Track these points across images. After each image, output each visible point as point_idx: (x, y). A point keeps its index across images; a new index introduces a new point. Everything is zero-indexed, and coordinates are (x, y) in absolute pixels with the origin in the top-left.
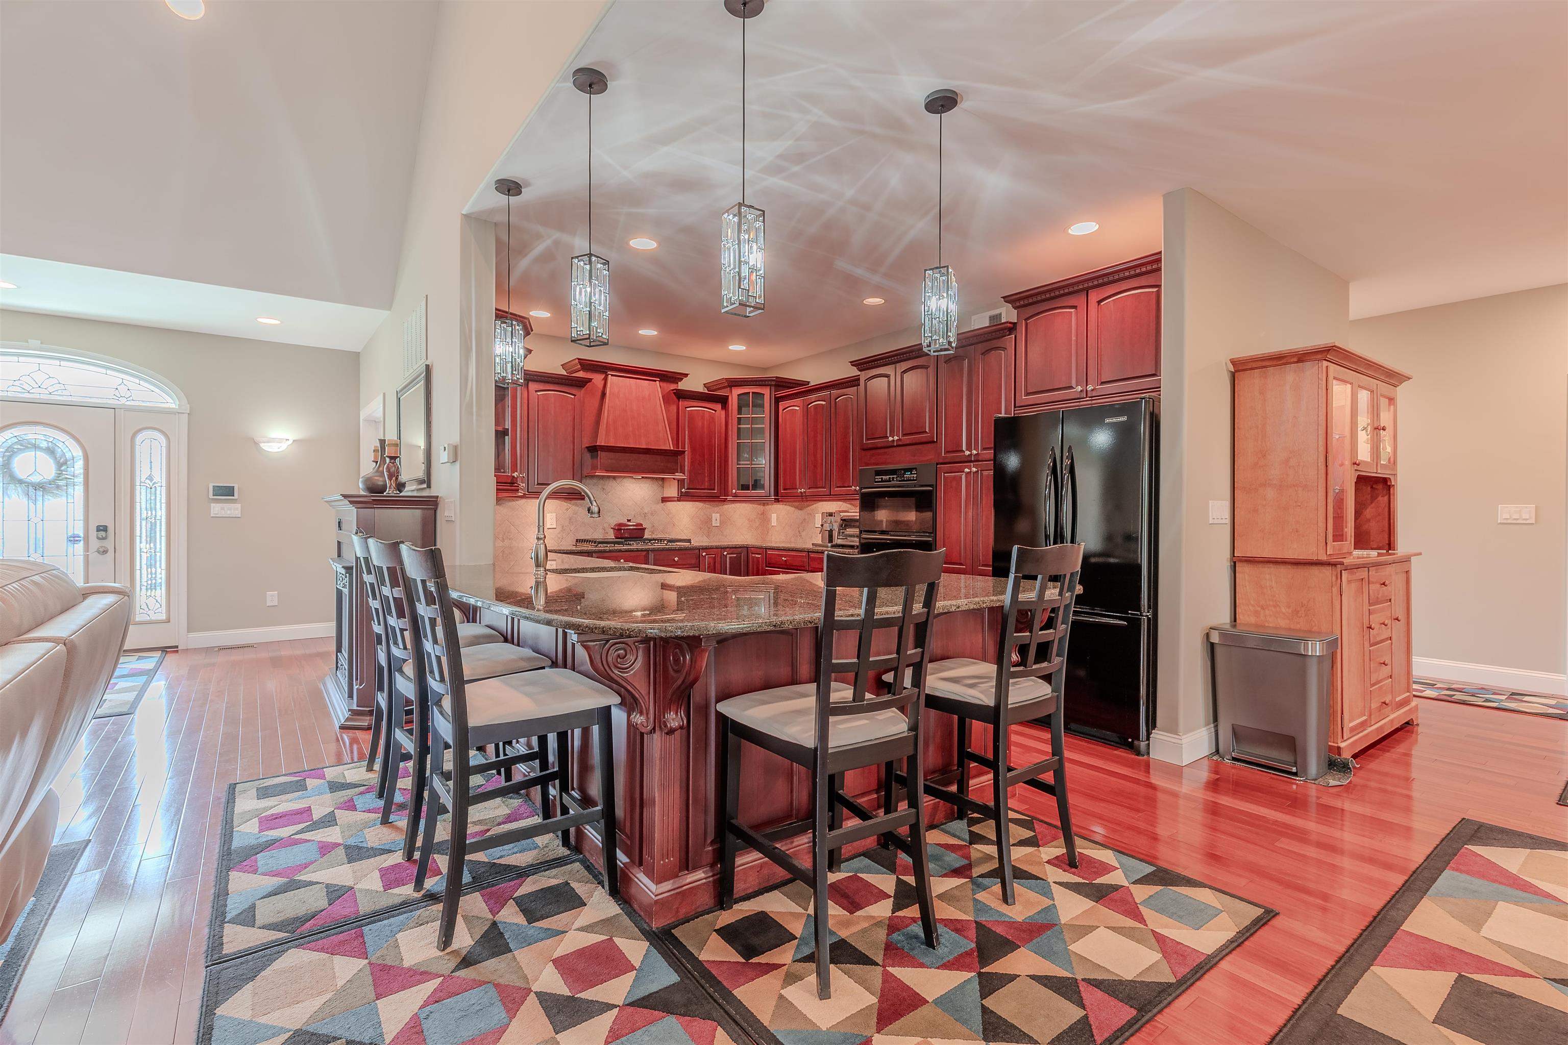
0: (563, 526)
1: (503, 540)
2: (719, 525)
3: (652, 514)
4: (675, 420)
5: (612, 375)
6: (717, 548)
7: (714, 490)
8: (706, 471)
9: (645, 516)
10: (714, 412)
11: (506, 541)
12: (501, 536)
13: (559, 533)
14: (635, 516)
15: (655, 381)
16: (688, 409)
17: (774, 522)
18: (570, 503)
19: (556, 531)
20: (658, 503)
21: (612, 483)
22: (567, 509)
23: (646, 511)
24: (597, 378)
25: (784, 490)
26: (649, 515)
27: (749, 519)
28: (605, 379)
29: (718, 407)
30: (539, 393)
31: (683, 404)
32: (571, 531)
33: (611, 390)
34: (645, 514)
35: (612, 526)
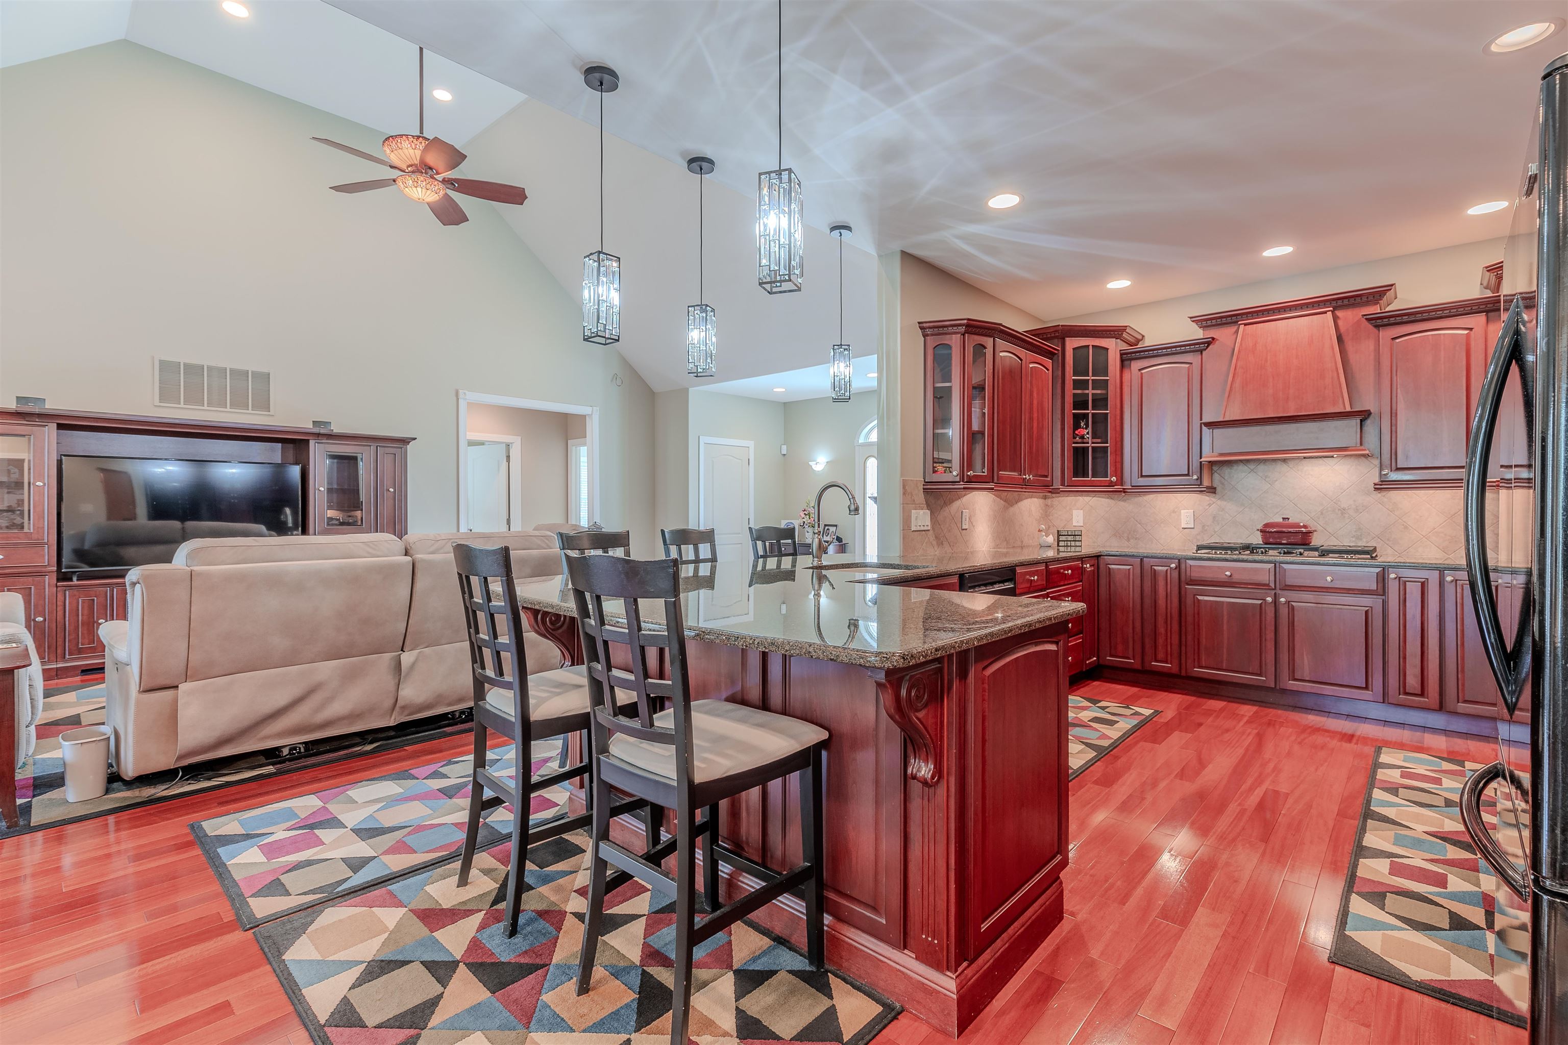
0: (1203, 526)
1: (1128, 540)
3: (1357, 510)
4: (1372, 363)
5: (1245, 325)
9: (1342, 514)
10: (1469, 332)
11: (1132, 541)
12: (1126, 535)
13: (1197, 533)
14: (1322, 514)
15: (1325, 312)
16: (1398, 341)
18: (1214, 497)
19: (1194, 532)
21: (1283, 468)
22: (1210, 505)
24: (1223, 334)
28: (1237, 332)
30: (1143, 371)
31: (1387, 334)
32: (1215, 532)
33: (1241, 344)
34: (1343, 511)
35: (1260, 527)
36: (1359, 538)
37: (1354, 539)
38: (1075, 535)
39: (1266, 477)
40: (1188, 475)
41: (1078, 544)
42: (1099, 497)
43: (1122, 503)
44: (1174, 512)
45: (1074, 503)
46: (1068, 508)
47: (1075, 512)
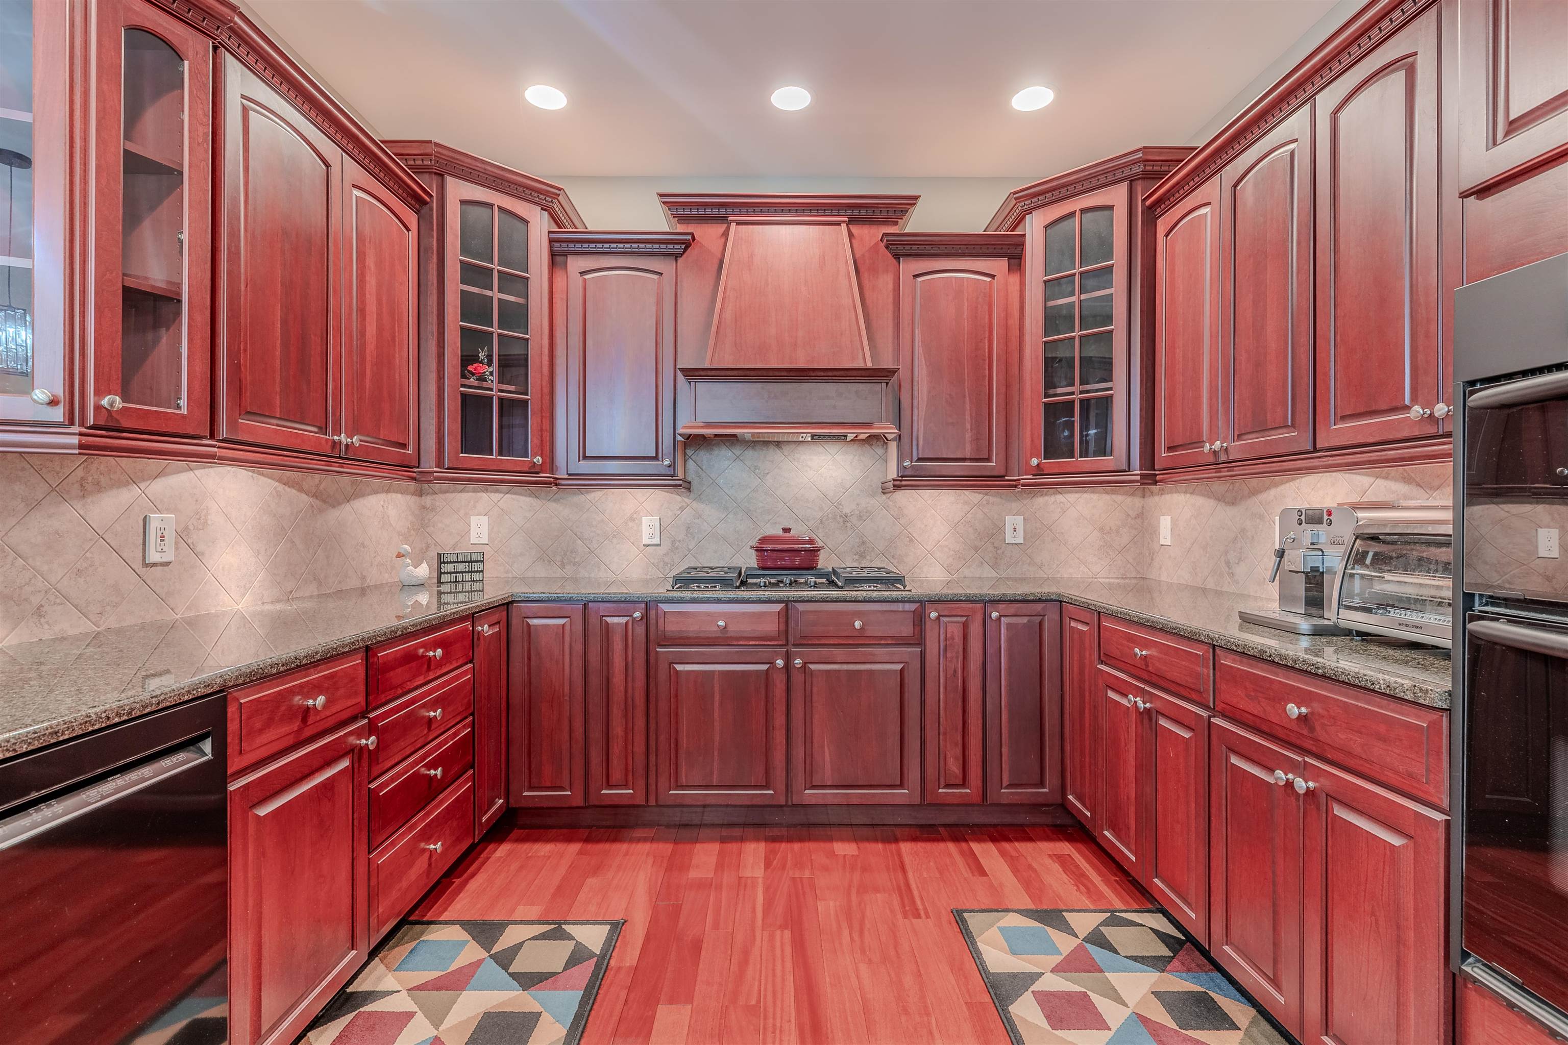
0: (673, 542)
1: (563, 566)
2: (1020, 540)
3: (860, 517)
4: (891, 307)
5: (739, 223)
6: (970, 600)
7: (988, 459)
8: (968, 417)
9: (844, 522)
10: (988, 279)
11: (568, 567)
12: (558, 558)
13: (666, 554)
14: (821, 522)
15: (838, 224)
16: (920, 279)
17: (1165, 536)
18: (688, 497)
19: (661, 551)
20: (873, 495)
21: (774, 454)
22: (682, 509)
23: (847, 510)
24: (707, 234)
25: (1170, 449)
26: (854, 520)
27: (1101, 529)
28: (726, 234)
29: (999, 265)
30: (587, 277)
31: (909, 267)
32: (689, 550)
33: (732, 254)
34: (845, 518)
35: (754, 543)
36: (862, 556)
37: (857, 557)
38: (471, 562)
39: (756, 468)
40: (656, 458)
41: (476, 576)
42: (515, 494)
43: (552, 505)
44: (632, 519)
45: (472, 502)
46: (462, 513)
47: (474, 520)
